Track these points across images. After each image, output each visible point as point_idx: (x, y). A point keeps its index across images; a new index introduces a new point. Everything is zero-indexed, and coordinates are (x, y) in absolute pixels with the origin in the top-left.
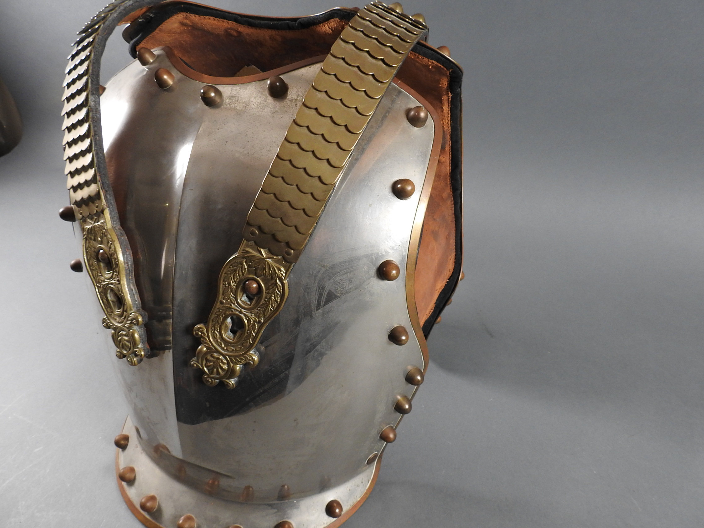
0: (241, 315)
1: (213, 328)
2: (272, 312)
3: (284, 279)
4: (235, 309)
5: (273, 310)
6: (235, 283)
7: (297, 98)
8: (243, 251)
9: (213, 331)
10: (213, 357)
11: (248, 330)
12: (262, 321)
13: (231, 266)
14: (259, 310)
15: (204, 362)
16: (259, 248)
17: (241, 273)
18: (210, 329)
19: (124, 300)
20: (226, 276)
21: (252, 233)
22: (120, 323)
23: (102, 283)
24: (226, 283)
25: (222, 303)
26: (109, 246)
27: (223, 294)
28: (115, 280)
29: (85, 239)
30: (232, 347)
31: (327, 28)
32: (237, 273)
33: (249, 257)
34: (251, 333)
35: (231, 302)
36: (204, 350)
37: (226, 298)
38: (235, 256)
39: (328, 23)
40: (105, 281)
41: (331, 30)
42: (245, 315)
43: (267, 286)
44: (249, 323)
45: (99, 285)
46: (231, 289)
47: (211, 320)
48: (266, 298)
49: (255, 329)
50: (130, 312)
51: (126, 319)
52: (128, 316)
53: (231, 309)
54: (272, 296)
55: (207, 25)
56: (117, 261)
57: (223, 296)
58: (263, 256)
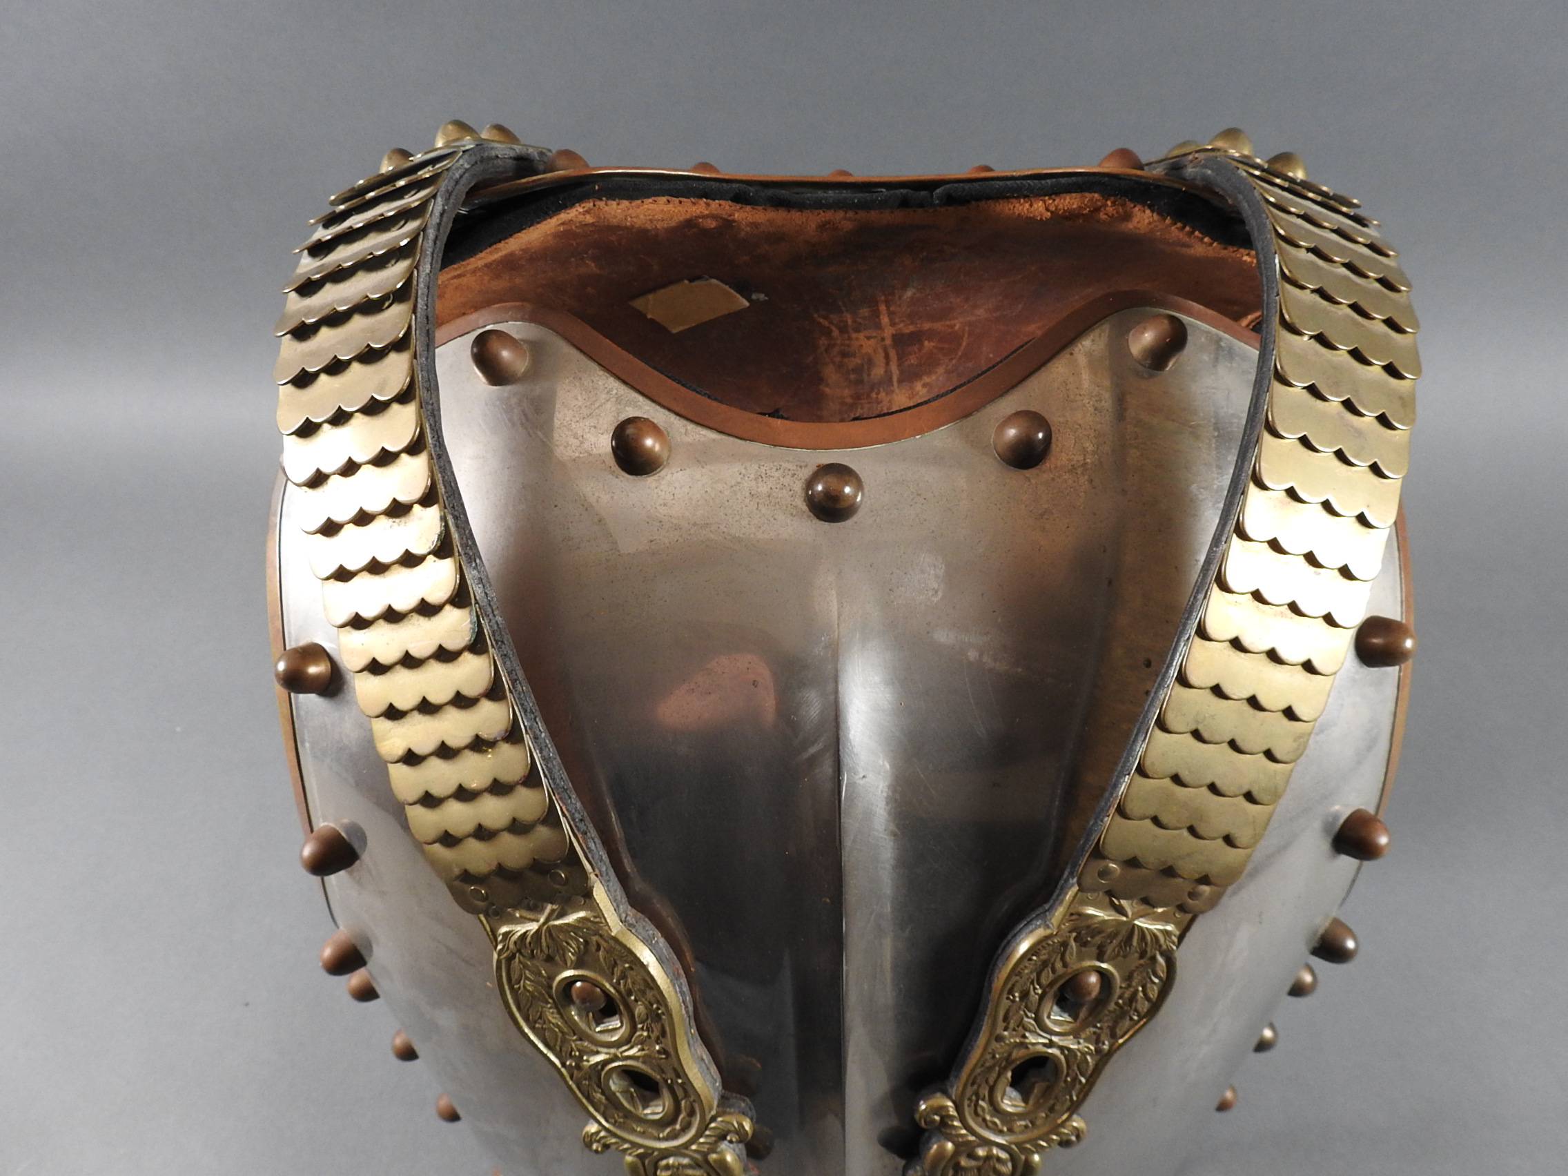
0: (1050, 1051)
1: (973, 1097)
2: (1135, 1023)
3: (1175, 948)
4: (1033, 1044)
5: (1137, 1018)
6: (1041, 988)
7: (1085, 460)
8: (1073, 917)
9: (972, 1104)
10: (975, 1158)
11: (1068, 1075)
12: (1105, 1046)
13: (1033, 955)
14: (1101, 1028)
16: (1117, 902)
17: (1059, 965)
18: (966, 1103)
19: (685, 1091)
20: (1017, 982)
21: (1104, 873)
22: (666, 1139)
23: (585, 1058)
24: (1017, 994)
25: (999, 1039)
26: (617, 971)
27: (1006, 1019)
28: (646, 1048)
29: (503, 961)
30: (1023, 1123)
31: (1039, 208)
32: (1050, 965)
33: (1088, 927)
34: (1075, 1079)
35: (1026, 1029)
36: (950, 1146)
37: (1012, 1025)
38: (1048, 932)
39: (1049, 199)
40: (598, 1053)
41: (1052, 212)
42: (1062, 1048)
43: (1127, 974)
44: (1072, 1060)
45: (571, 1065)
46: (1026, 1004)
47: (970, 1081)
48: (1120, 997)
49: (1086, 1070)
50: (708, 1117)
51: (692, 1132)
52: (704, 1127)
53: (1023, 1045)
54: (1137, 991)
55: (642, 217)
56: (658, 1009)
57: (1005, 1024)
58: (1126, 915)
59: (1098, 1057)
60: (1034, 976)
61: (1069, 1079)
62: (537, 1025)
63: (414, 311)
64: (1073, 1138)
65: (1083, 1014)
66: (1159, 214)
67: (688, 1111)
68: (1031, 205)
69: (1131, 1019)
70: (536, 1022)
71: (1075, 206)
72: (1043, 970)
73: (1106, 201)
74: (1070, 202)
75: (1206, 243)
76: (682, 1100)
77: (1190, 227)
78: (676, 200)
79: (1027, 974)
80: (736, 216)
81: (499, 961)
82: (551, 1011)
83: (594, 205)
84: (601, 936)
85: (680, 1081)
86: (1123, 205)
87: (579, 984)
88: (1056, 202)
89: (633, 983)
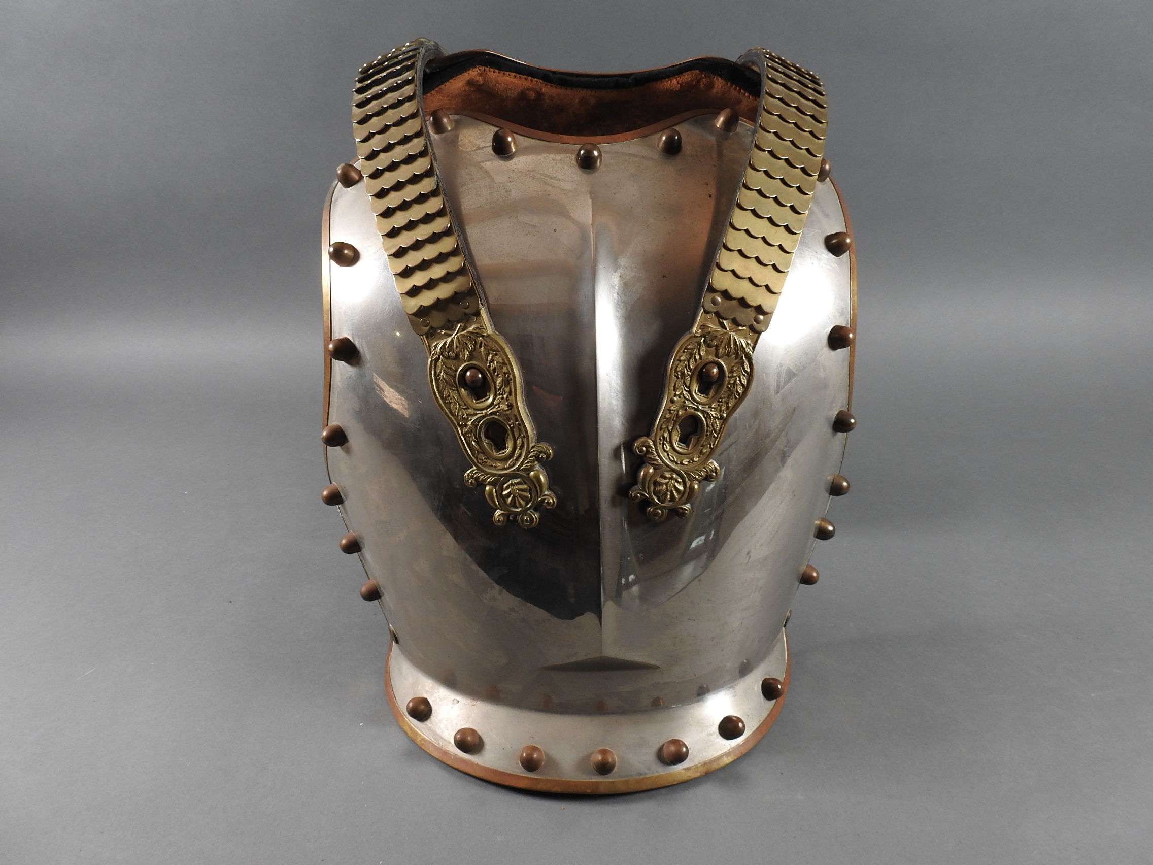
0: (697, 413)
1: (661, 438)
2: (737, 400)
3: (751, 353)
4: (689, 407)
5: (738, 397)
6: (690, 371)
8: (703, 328)
9: (661, 442)
10: (665, 478)
12: (725, 415)
13: (685, 349)
14: (721, 402)
15: (652, 488)
16: (721, 320)
17: (698, 357)
18: (658, 441)
19: (520, 430)
20: (678, 364)
21: (714, 302)
22: (508, 468)
23: (469, 419)
24: (679, 373)
25: (672, 401)
26: (490, 358)
27: (675, 389)
28: (501, 406)
29: (433, 361)
30: (688, 460)
31: (674, 83)
32: (693, 356)
33: (710, 333)
34: (711, 434)
35: (684, 397)
36: (651, 471)
37: (678, 393)
38: (691, 335)
39: (679, 77)
40: (477, 414)
41: (680, 85)
42: (703, 412)
43: (731, 368)
44: (709, 420)
45: (462, 423)
46: (684, 380)
47: (659, 428)
48: (729, 383)
49: (717, 427)
50: (531, 446)
51: (523, 458)
52: (528, 452)
53: (684, 407)
54: (736, 379)
55: (503, 85)
56: (508, 376)
57: (674, 393)
58: (727, 330)
59: (722, 421)
60: (686, 363)
61: (708, 434)
62: (447, 401)
63: (416, 73)
64: (714, 474)
65: (711, 394)
66: (725, 80)
67: (520, 445)
68: (671, 82)
69: (736, 398)
70: (446, 399)
71: (689, 80)
72: (690, 359)
73: (702, 74)
74: (687, 77)
75: (746, 97)
76: (517, 439)
77: (739, 88)
78: (518, 75)
79: (683, 360)
80: (544, 89)
81: (431, 362)
82: (454, 392)
83: (484, 70)
84: (483, 336)
85: (517, 423)
86: (709, 77)
87: (468, 373)
88: (681, 79)
89: (497, 363)
